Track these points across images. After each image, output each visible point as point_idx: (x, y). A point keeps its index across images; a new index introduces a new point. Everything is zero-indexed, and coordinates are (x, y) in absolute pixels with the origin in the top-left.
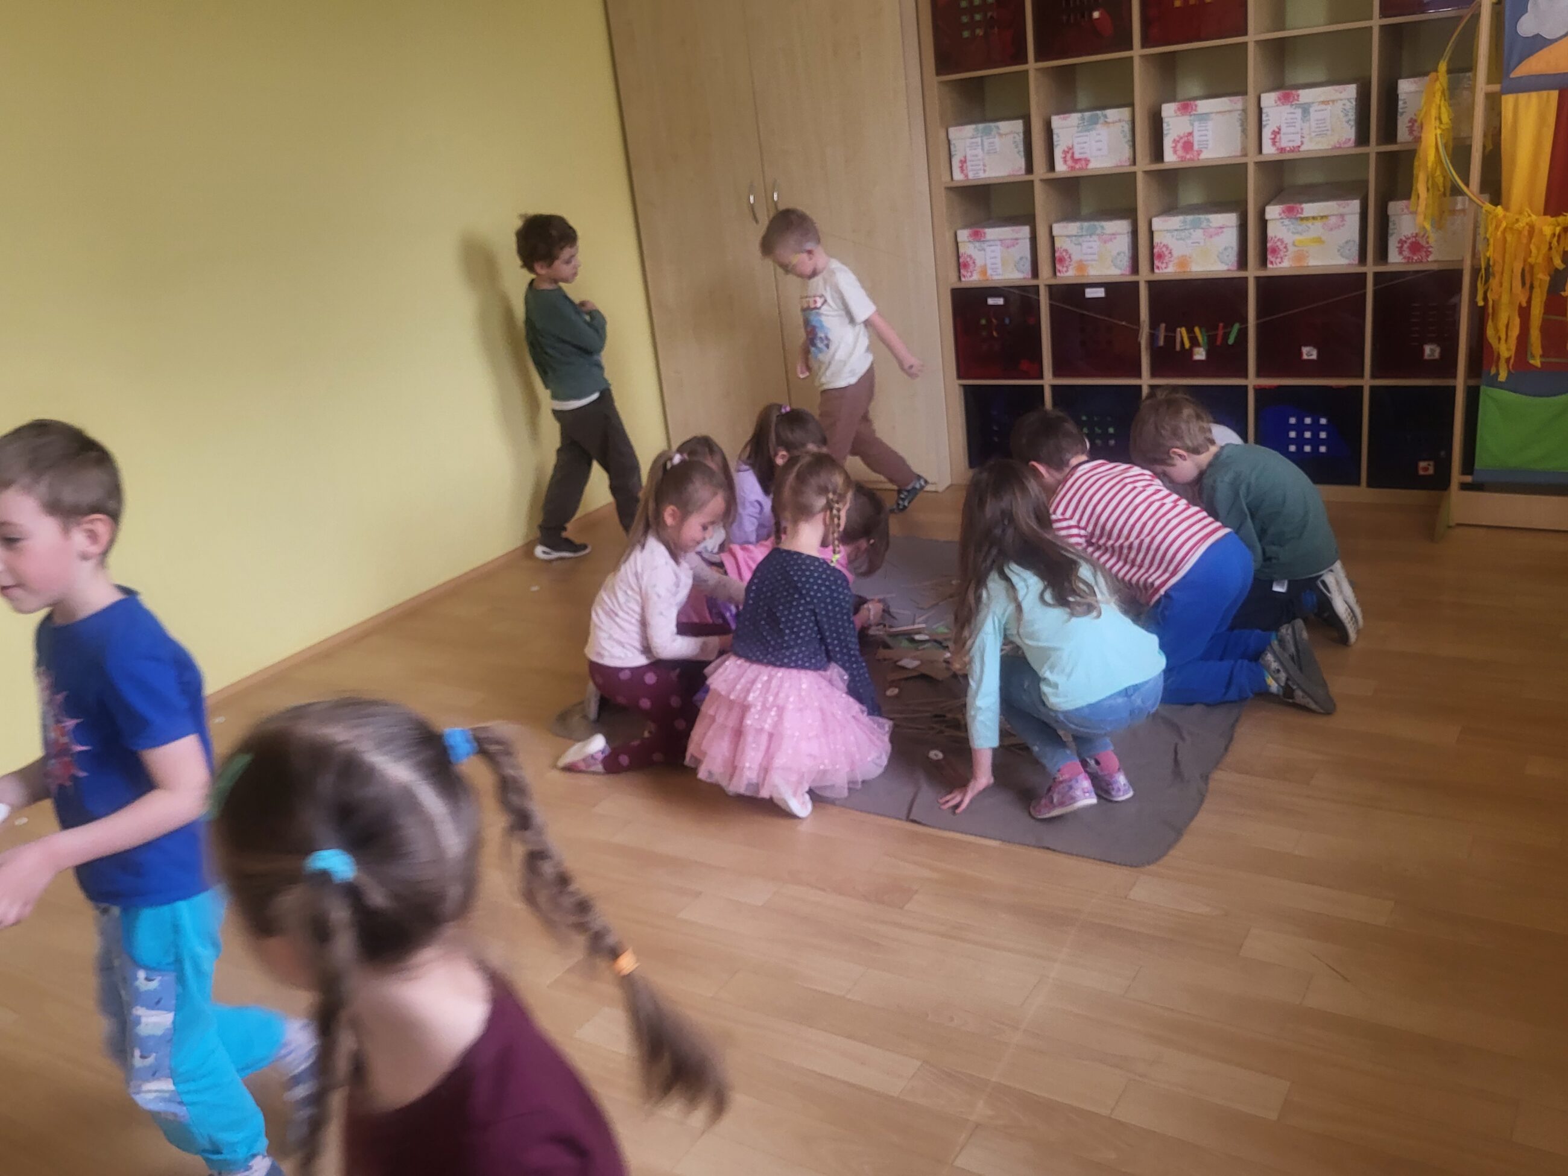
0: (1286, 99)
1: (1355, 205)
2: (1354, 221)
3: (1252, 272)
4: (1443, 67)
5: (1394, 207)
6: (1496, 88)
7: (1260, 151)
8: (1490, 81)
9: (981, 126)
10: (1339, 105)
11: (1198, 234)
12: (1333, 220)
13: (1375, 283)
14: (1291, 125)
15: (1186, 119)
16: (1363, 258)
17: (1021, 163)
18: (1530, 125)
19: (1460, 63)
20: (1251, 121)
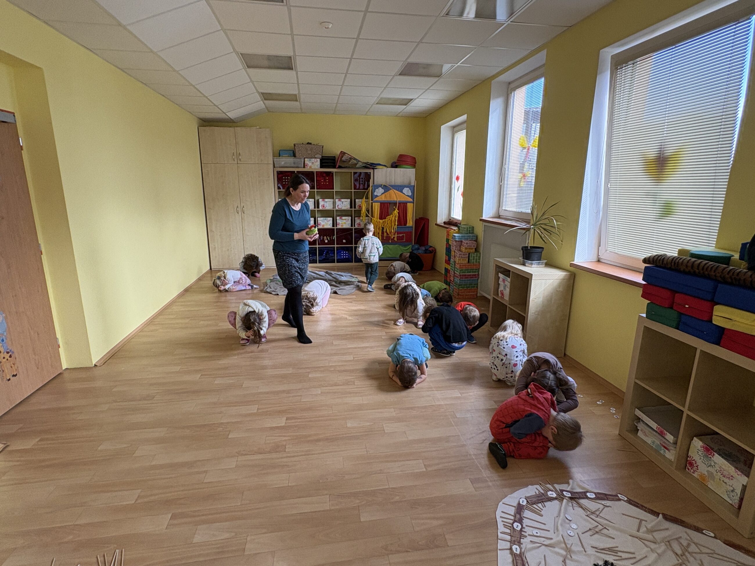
0: (339, 200)
1: (350, 218)
2: (350, 220)
3: (335, 228)
4: (364, 198)
5: (356, 218)
6: (372, 202)
7: (336, 208)
10: (347, 202)
11: (326, 221)
12: (347, 220)
13: (354, 230)
14: (340, 204)
15: (323, 202)
16: (352, 226)
18: (377, 207)
19: (367, 198)
20: (334, 203)
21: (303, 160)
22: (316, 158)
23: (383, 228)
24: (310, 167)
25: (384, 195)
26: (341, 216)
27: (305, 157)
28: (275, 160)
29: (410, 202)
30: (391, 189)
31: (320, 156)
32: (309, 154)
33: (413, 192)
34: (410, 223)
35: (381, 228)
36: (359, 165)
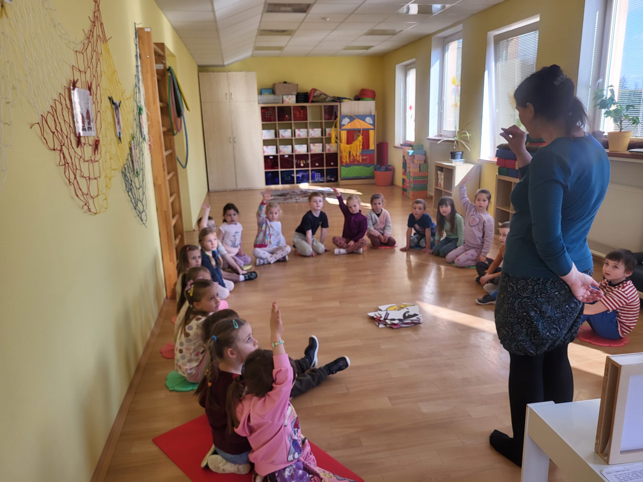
0: (312, 130)
1: (321, 144)
2: (321, 146)
3: (309, 153)
4: (333, 127)
5: (327, 145)
7: (309, 136)
8: (339, 129)
9: (268, 130)
10: (319, 131)
11: (301, 148)
13: (325, 155)
14: (313, 133)
15: (299, 131)
16: (323, 151)
17: (274, 136)
18: (344, 135)
19: (336, 127)
21: (281, 97)
22: (292, 95)
23: (350, 152)
25: (349, 124)
26: (314, 143)
27: (283, 94)
28: (259, 97)
29: (372, 129)
30: (355, 119)
31: (295, 93)
32: (286, 92)
33: (374, 121)
34: (372, 146)
35: (348, 152)
36: (328, 99)
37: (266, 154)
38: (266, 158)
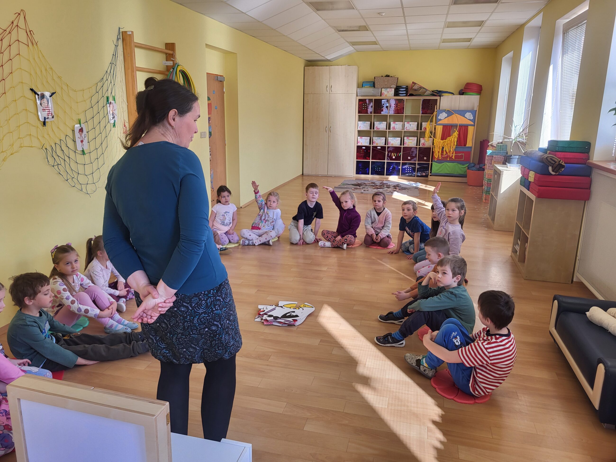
0: (408, 123)
1: (416, 138)
2: (416, 140)
3: (402, 146)
4: (429, 121)
5: (421, 139)
6: (436, 124)
7: (404, 130)
8: (435, 124)
9: (363, 122)
10: (415, 125)
11: (395, 140)
12: (413, 140)
13: (419, 148)
14: (408, 127)
15: (394, 124)
16: (417, 145)
17: (369, 128)
18: (439, 130)
19: (432, 121)
20: (403, 126)
21: (380, 90)
22: (391, 88)
23: (443, 148)
24: (386, 96)
25: (447, 118)
26: (408, 136)
27: (382, 87)
28: (358, 90)
29: (471, 125)
30: (454, 114)
31: (395, 86)
32: (386, 85)
33: (474, 117)
34: (470, 144)
35: (441, 148)
36: (428, 93)
37: (359, 144)
38: (359, 148)
